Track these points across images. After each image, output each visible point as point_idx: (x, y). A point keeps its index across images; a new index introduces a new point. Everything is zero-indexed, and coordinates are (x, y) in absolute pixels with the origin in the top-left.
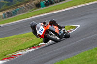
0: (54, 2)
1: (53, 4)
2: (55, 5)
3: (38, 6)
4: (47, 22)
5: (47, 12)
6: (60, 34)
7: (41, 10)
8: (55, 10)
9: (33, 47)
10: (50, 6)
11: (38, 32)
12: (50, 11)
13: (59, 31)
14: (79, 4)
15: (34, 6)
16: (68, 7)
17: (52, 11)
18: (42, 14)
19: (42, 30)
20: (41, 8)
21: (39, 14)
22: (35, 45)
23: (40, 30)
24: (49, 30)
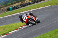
0: (18, 7)
1: (17, 8)
2: (19, 9)
3: (8, 10)
4: (28, 14)
5: (13, 14)
6: (35, 21)
7: (10, 12)
8: (19, 12)
9: (5, 34)
10: (15, 10)
11: (24, 19)
12: (15, 13)
13: (35, 19)
14: (33, 9)
15: (6, 10)
16: (26, 11)
17: (17, 13)
18: (11, 14)
19: (26, 18)
20: (10, 11)
21: (9, 15)
22: (6, 33)
23: (24, 18)
24: (29, 18)
